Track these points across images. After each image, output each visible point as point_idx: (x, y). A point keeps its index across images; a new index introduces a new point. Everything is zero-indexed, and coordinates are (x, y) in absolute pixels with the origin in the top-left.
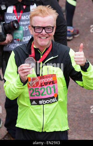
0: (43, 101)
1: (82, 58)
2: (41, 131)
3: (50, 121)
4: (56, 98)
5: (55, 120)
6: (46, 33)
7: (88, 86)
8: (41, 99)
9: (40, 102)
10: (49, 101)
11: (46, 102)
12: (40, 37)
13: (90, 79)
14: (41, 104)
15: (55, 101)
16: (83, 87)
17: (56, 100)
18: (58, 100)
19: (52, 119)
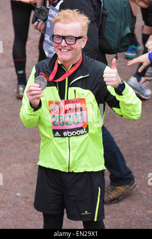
0: (68, 133)
1: (113, 77)
2: (67, 171)
3: (79, 159)
4: (85, 129)
5: (85, 158)
6: (66, 45)
7: (127, 115)
8: (66, 130)
9: (65, 134)
10: (76, 133)
11: (72, 134)
12: (60, 49)
13: (128, 105)
14: (66, 137)
15: (84, 133)
16: (122, 116)
17: (86, 132)
18: (88, 132)
19: (82, 155)
